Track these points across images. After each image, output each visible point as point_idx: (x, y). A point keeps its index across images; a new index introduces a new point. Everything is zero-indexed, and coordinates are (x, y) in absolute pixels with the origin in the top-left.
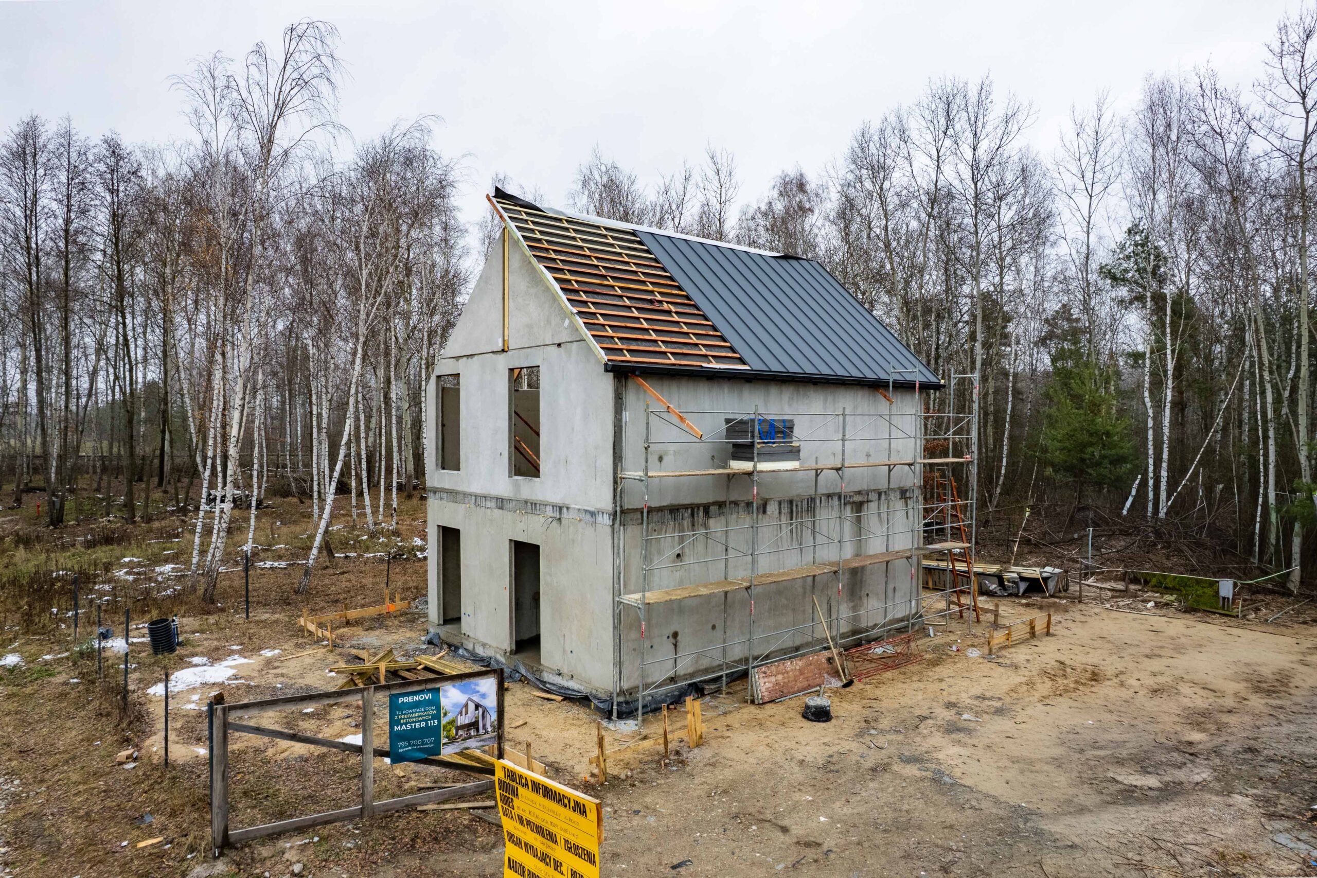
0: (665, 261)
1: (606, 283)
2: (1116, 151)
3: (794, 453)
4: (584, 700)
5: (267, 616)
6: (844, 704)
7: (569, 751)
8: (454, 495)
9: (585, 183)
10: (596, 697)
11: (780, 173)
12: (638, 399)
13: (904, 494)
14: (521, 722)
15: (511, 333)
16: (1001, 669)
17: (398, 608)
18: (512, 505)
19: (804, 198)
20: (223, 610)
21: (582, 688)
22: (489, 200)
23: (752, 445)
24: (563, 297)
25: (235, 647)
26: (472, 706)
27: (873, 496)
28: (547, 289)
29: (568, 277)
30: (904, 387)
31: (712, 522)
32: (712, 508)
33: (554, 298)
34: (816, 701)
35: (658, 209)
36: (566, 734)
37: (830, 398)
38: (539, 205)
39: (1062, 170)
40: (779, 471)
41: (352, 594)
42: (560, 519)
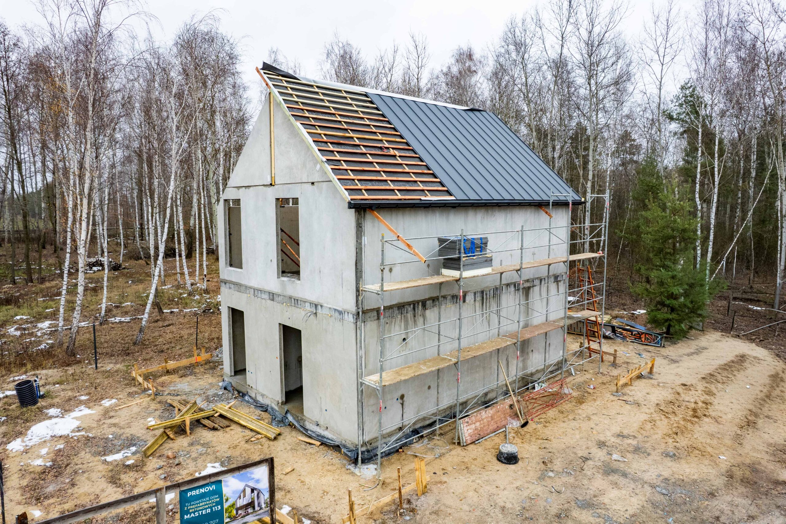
0: (390, 116)
1: (347, 135)
2: (680, 33)
3: (488, 261)
4: (337, 448)
5: (111, 366)
6: (526, 446)
7: (326, 498)
8: (238, 286)
9: (328, 55)
10: (345, 446)
11: (457, 47)
12: (374, 226)
13: (557, 279)
14: (290, 469)
15: (277, 171)
16: (628, 407)
17: (204, 359)
18: (280, 298)
19: (471, 63)
20: (79, 362)
21: (334, 437)
22: (258, 71)
23: (459, 259)
24: (315, 148)
25: (83, 398)
26: (248, 491)
27: (537, 282)
28: (303, 141)
29: (319, 131)
30: (560, 204)
31: (428, 312)
32: (428, 302)
33: (308, 148)
34: (507, 448)
35: (376, 71)
36: (324, 481)
37: (509, 216)
38: (296, 76)
39: (644, 47)
40: (478, 276)
41: (173, 345)
42: (316, 313)
